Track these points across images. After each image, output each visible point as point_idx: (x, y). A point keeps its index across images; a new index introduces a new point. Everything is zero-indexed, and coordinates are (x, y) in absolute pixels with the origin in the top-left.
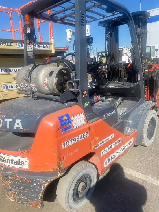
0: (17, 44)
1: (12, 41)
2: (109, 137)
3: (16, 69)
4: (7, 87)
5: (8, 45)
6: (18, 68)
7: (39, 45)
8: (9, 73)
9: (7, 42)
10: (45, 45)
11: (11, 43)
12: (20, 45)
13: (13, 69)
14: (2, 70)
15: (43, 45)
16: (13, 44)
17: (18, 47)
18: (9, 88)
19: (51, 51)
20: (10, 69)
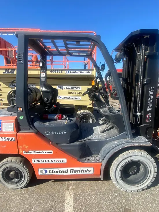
0: (66, 71)
1: (62, 70)
2: (45, 151)
3: (67, 87)
4: (60, 98)
5: (59, 72)
6: (69, 87)
7: (83, 71)
8: (63, 90)
9: (59, 71)
10: (88, 71)
11: (61, 71)
12: (68, 72)
13: (66, 87)
14: (58, 87)
15: (85, 71)
16: (63, 71)
17: (66, 73)
18: (61, 98)
19: (94, 75)
20: (64, 87)
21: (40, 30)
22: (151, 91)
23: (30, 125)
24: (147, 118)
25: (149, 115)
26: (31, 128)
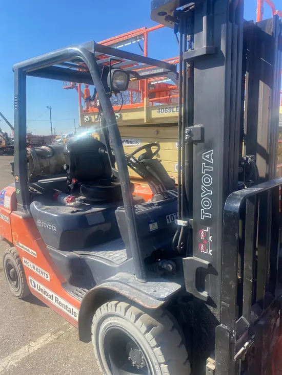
21: (146, 28)
22: (208, 164)
23: (24, 203)
24: (202, 242)
25: (206, 234)
26: (25, 209)
